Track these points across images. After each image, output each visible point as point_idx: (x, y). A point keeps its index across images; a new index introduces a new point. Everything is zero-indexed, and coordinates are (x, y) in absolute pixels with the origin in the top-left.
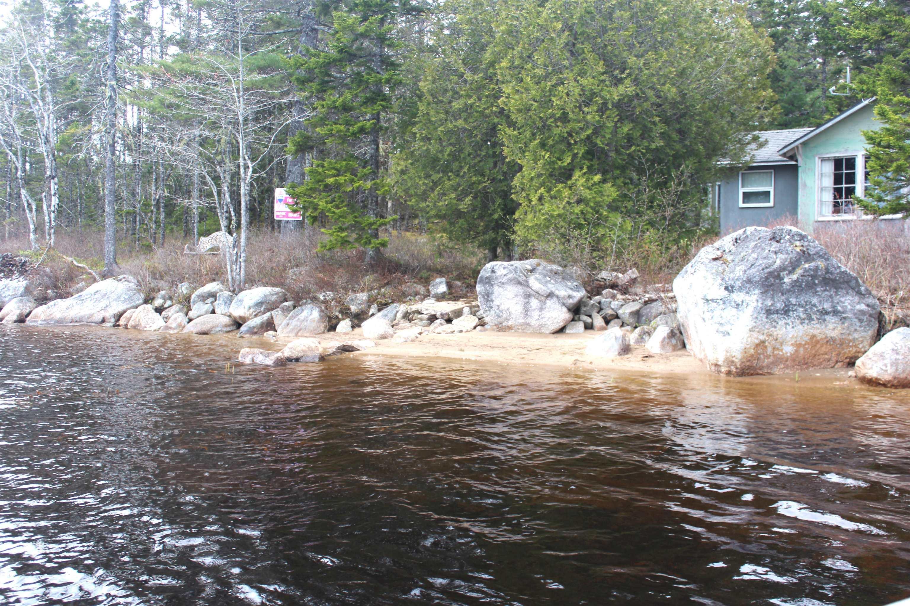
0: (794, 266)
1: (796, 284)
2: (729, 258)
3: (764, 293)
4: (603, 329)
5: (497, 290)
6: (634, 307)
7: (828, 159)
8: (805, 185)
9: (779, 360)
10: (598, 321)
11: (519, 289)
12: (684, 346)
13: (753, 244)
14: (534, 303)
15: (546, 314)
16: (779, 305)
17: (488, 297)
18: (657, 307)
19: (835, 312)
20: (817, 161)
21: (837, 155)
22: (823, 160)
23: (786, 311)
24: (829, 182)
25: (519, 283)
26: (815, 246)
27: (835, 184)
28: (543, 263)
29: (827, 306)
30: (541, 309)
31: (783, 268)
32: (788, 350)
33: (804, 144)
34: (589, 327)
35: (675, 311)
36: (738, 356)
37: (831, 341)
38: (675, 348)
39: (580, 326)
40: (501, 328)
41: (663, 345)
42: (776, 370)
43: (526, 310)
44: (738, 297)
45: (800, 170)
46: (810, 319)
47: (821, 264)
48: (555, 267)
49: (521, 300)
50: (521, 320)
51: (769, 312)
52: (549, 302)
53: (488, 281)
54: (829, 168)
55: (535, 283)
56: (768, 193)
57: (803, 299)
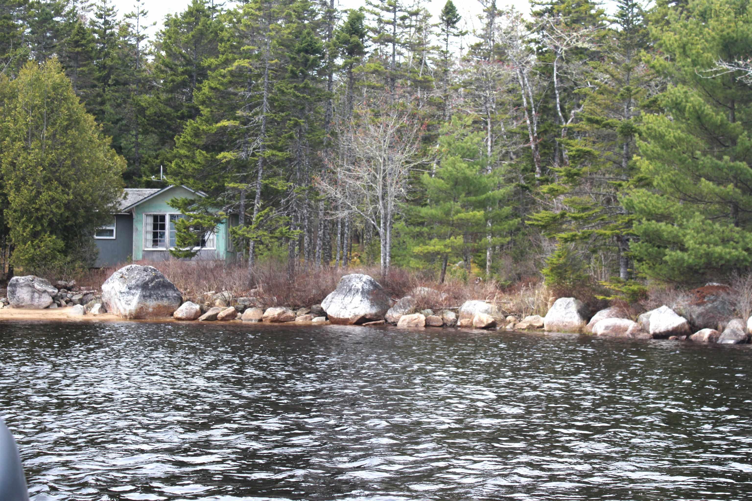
0: (152, 280)
1: (153, 287)
2: (126, 277)
3: (143, 290)
4: (66, 306)
5: (18, 289)
6: (80, 296)
7: (150, 215)
8: (137, 229)
9: (148, 313)
10: (63, 303)
11: (30, 289)
12: (106, 311)
13: (136, 272)
14: (36, 295)
15: (42, 300)
16: (148, 294)
17: (13, 293)
18: (91, 296)
19: (166, 297)
20: (144, 216)
21: (155, 213)
22: (147, 215)
23: (150, 296)
24: (150, 228)
25: (30, 286)
26: (159, 273)
27: (154, 229)
28: (36, 277)
29: (163, 294)
30: (39, 298)
31: (149, 281)
32: (151, 310)
33: (137, 206)
34: (60, 305)
35: (100, 298)
36: (134, 312)
37: (165, 307)
38: (104, 313)
39: (56, 305)
40: (18, 306)
41: (99, 310)
42: (147, 317)
43: (32, 298)
44: (133, 291)
45: (134, 221)
46: (158, 299)
47: (161, 280)
48: (41, 279)
49: (30, 294)
50: (29, 303)
51: (144, 296)
52: (43, 295)
53: (14, 286)
54: (150, 220)
55: (37, 286)
56: (112, 231)
57: (155, 292)
